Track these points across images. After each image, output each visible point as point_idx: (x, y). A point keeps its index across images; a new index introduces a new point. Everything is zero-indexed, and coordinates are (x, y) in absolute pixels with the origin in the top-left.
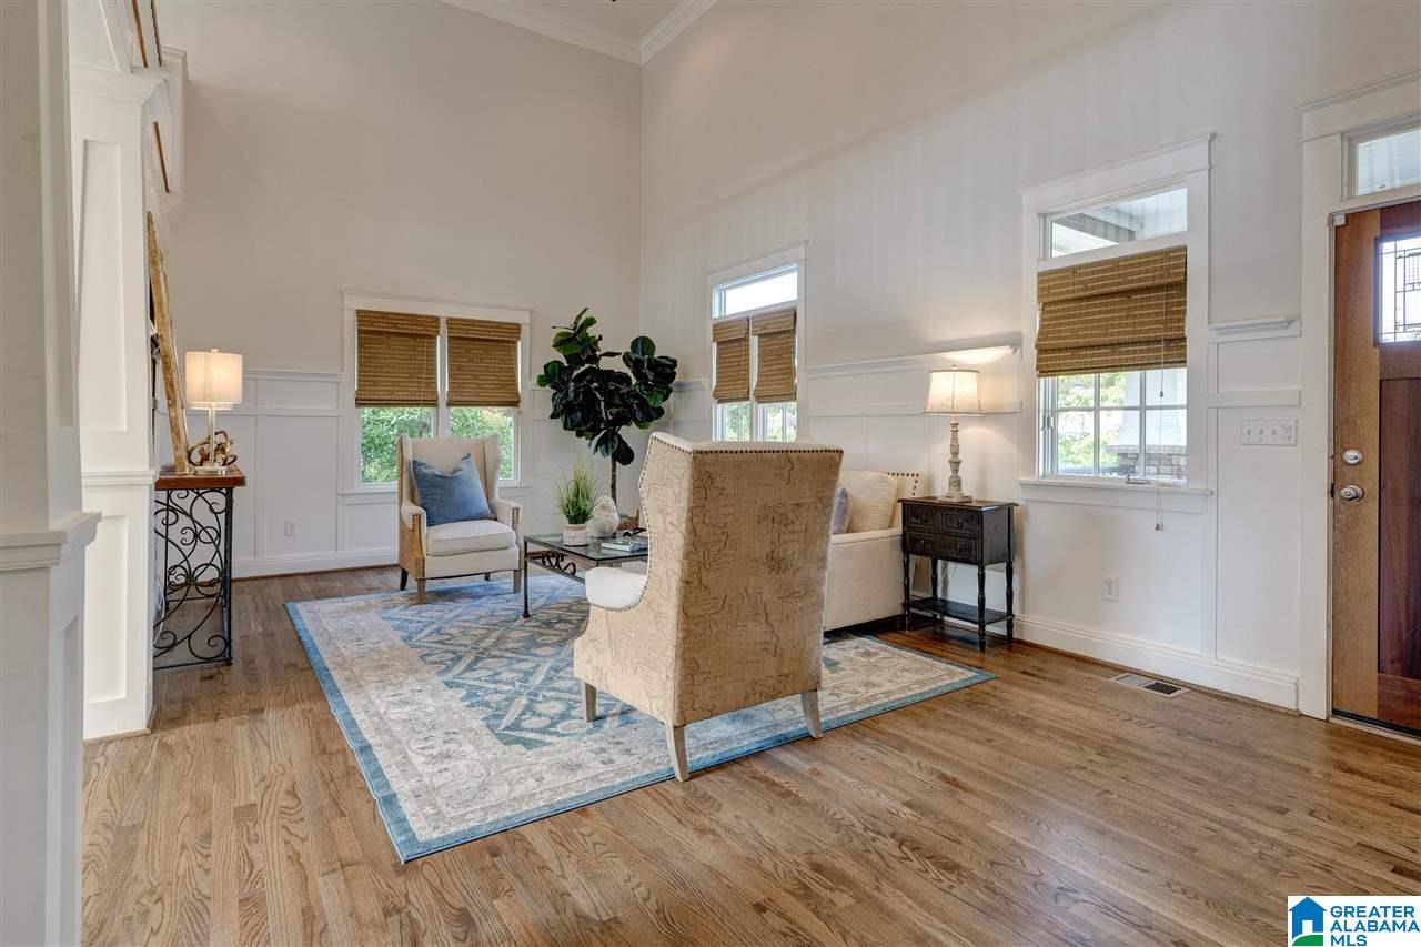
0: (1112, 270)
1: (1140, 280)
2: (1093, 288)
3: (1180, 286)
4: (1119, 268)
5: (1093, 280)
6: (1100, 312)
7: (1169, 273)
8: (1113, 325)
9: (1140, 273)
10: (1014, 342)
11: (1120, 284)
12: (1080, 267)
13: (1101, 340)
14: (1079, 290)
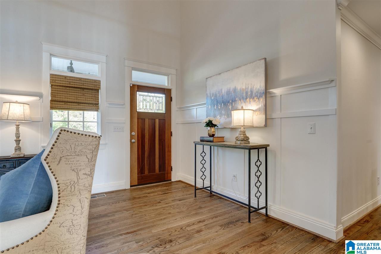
0: (79, 81)
1: (88, 86)
2: (72, 84)
3: (97, 90)
4: (81, 81)
5: (72, 82)
6: (74, 92)
7: (96, 86)
8: (79, 97)
9: (88, 84)
10: (40, 95)
11: (81, 85)
12: (68, 77)
13: (75, 101)
14: (68, 84)
